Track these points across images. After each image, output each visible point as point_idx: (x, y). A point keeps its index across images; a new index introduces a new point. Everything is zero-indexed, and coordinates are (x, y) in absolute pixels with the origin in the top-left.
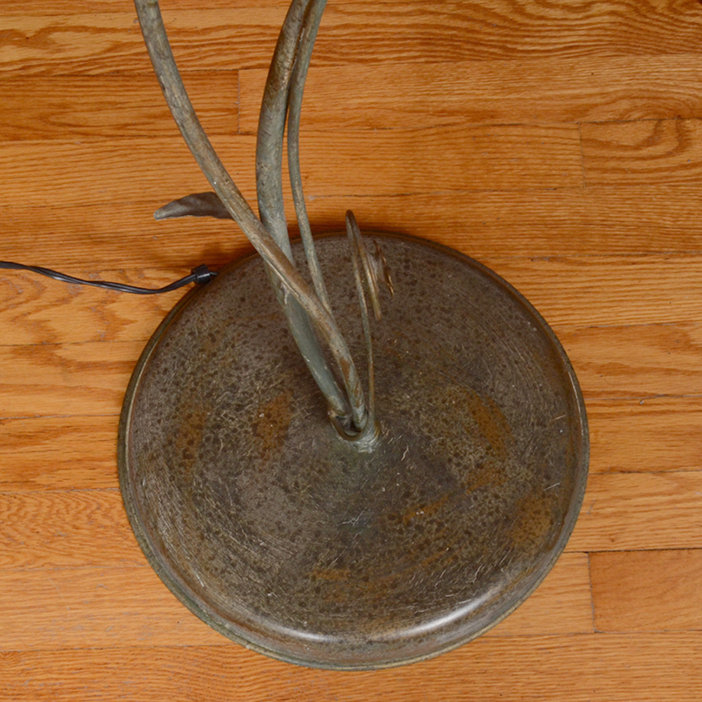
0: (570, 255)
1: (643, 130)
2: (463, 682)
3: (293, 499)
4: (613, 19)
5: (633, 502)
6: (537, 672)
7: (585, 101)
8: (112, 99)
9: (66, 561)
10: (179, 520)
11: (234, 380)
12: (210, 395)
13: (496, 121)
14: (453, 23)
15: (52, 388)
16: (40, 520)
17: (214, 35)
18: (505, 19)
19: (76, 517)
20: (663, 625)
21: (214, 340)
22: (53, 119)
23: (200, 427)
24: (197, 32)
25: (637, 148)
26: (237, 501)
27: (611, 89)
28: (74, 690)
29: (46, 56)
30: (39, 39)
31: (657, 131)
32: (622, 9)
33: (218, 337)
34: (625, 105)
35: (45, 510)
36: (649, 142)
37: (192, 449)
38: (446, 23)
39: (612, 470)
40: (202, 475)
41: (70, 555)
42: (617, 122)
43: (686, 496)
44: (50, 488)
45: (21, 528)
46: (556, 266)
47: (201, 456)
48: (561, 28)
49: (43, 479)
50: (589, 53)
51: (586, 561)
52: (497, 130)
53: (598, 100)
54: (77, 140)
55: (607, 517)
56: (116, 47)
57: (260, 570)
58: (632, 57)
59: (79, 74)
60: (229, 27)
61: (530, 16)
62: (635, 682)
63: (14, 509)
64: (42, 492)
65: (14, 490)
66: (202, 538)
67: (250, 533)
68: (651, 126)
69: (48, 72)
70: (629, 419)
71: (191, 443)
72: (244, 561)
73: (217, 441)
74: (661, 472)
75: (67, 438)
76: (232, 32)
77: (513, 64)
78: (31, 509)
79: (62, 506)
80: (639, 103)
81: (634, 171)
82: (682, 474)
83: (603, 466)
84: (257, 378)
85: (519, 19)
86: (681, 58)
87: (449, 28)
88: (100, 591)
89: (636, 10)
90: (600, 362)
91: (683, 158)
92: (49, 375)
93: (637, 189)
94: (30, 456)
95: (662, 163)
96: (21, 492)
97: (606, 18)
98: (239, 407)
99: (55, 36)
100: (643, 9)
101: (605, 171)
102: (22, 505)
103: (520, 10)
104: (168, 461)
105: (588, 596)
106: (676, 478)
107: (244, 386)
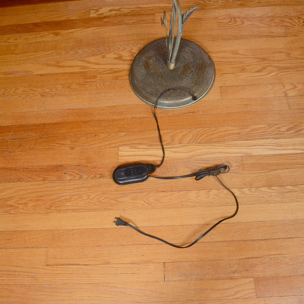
0: (215, 40)
1: (229, 20)
2: (197, 108)
3: (184, 57)
4: (222, 3)
5: (228, 78)
6: (211, 106)
7: (217, 16)
8: (131, 19)
9: (124, 91)
10: (204, 56)
11: (193, 76)
12: (197, 74)
13: (201, 20)
14: (193, 5)
15: (121, 64)
16: (119, 85)
17: (150, 8)
18: (203, 4)
19: (126, 84)
20: (234, 98)
21: (196, 83)
22: (121, 22)
23: (199, 69)
24: (147, 8)
25: (227, 23)
26: (194, 57)
27: (222, 14)
28: (126, 112)
29: (120, 12)
30: (119, 10)
31: (231, 20)
32: (224, 2)
33: (195, 84)
34: (225, 16)
35: (120, 83)
36: (229, 22)
37: (201, 66)
38: (192, 5)
39: (224, 74)
40: (200, 62)
41: (125, 90)
42: (223, 19)
43: (238, 77)
44: (121, 79)
45: (116, 86)
46: (213, 42)
47: (200, 65)
48: (213, 5)
49: (120, 78)
50: (218, 9)
51: (219, 88)
52: (202, 21)
53: (220, 16)
54: (125, 25)
55: (223, 81)
56: (133, 11)
57: (191, 47)
58: (226, 9)
59: (126, 15)
60: (153, 7)
61: (207, 3)
62: (229, 107)
63: (115, 83)
64: (120, 80)
65: (115, 80)
66: (200, 53)
67: (192, 52)
68: (230, 19)
69: (120, 15)
70: (227, 65)
71: (201, 67)
72: (193, 49)
73: (197, 67)
74: (233, 74)
75: (124, 72)
76: (153, 8)
77: (204, 11)
78: (118, 83)
79: (123, 82)
80: (227, 16)
81: (227, 27)
82: (237, 74)
83: (222, 73)
84: (188, 76)
85: (205, 4)
86: (235, 9)
87: (192, 6)
88: (130, 96)
89: (226, 2)
90: (221, 57)
91: (236, 24)
92: (121, 62)
93: (227, 30)
94: (118, 75)
95: (232, 25)
96: (116, 80)
97: (221, 3)
98: (192, 72)
99: (121, 9)
100: (228, 2)
101: (222, 27)
102: (116, 82)
103: (206, 3)
104: (206, 64)
105: (220, 94)
106: (236, 75)
107: (191, 75)
